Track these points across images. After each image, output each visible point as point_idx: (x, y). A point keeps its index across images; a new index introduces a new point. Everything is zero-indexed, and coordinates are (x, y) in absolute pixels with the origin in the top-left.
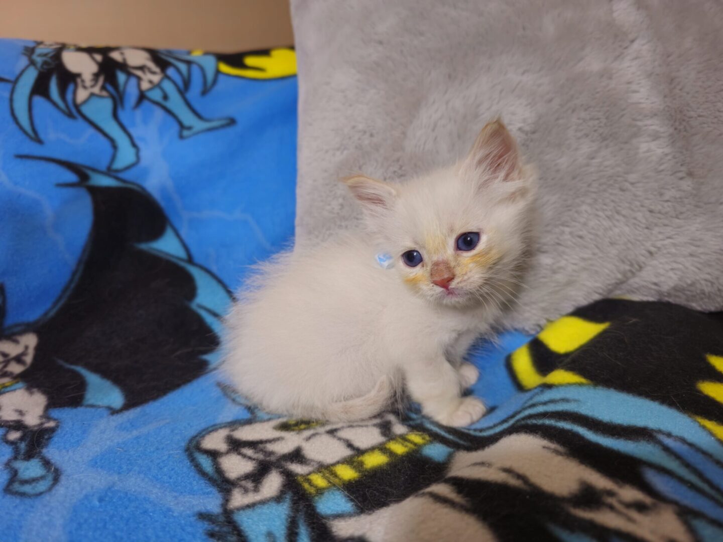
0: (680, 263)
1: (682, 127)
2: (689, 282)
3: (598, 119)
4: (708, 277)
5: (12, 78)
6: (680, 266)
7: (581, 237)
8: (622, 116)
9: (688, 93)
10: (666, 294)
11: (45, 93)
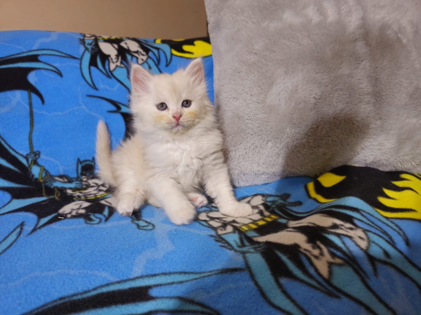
0: (374, 152)
1: (379, 99)
2: (378, 160)
3: (346, 95)
4: (385, 158)
5: (79, 57)
6: (374, 154)
7: (335, 141)
8: (356, 93)
9: (383, 85)
10: (368, 164)
11: (96, 66)
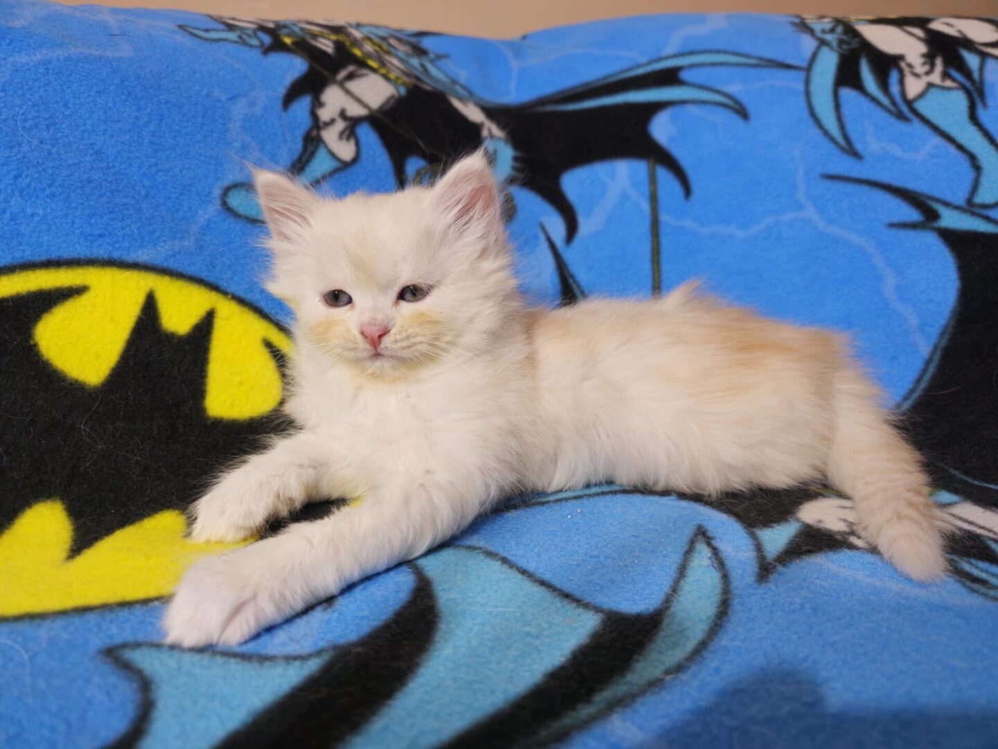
5: (804, 65)
11: (858, 85)
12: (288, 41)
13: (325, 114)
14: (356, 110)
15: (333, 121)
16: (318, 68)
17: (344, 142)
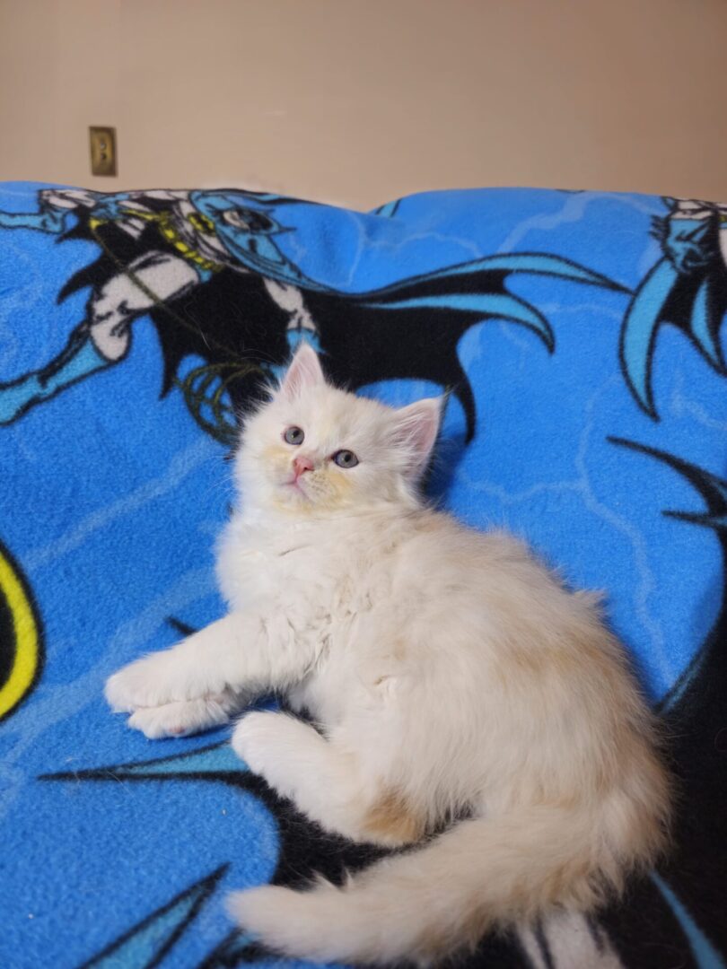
5: (633, 285)
12: (94, 224)
13: (101, 308)
14: (139, 301)
15: (109, 314)
16: (111, 255)
17: (116, 337)
